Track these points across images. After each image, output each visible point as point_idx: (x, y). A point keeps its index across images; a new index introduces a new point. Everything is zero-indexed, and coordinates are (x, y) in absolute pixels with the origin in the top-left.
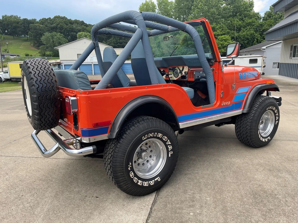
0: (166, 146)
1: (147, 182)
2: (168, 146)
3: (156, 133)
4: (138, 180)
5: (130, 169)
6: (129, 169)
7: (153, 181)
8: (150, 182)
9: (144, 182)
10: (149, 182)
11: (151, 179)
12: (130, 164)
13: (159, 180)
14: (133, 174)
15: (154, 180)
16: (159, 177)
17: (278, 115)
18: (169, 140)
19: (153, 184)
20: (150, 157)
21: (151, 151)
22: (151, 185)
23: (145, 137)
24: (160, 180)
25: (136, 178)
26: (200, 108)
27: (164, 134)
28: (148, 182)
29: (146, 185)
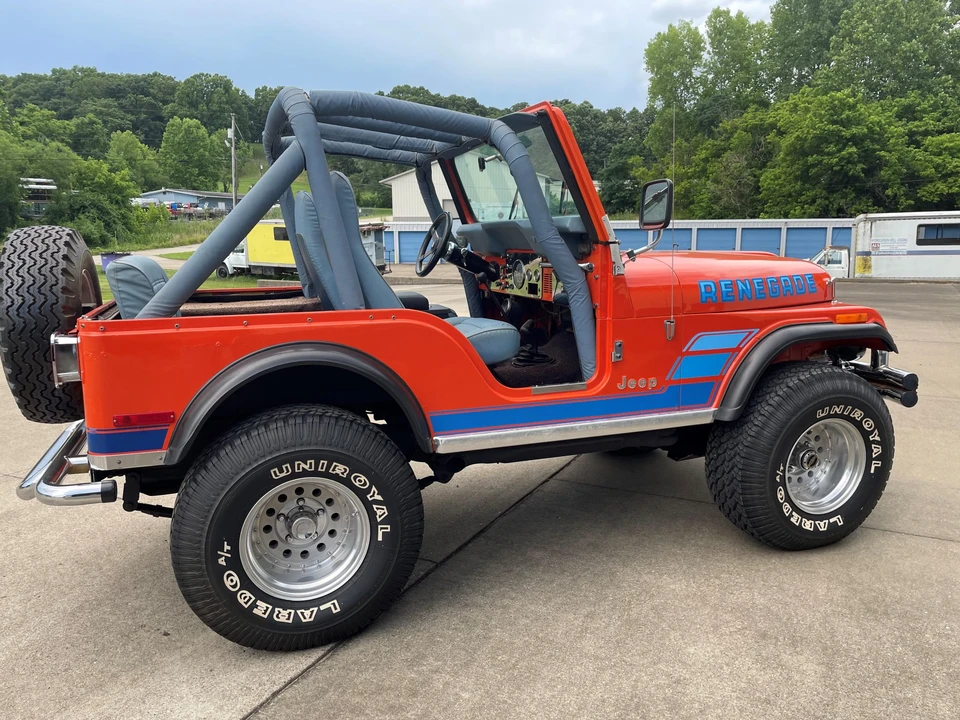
0: (368, 505)
1: (289, 611)
2: (375, 506)
3: (326, 462)
4: (255, 601)
5: (224, 564)
6: (222, 562)
7: (312, 612)
8: (302, 613)
9: (277, 609)
10: (299, 612)
11: (306, 605)
12: (227, 547)
13: (334, 612)
14: (236, 578)
15: (316, 609)
16: (335, 601)
17: (877, 438)
18: (374, 488)
19: (312, 619)
20: (332, 533)
21: (335, 516)
22: (304, 621)
23: (281, 471)
24: (339, 610)
25: (248, 594)
26: (528, 394)
27: (355, 468)
28: (293, 611)
29: (283, 619)
